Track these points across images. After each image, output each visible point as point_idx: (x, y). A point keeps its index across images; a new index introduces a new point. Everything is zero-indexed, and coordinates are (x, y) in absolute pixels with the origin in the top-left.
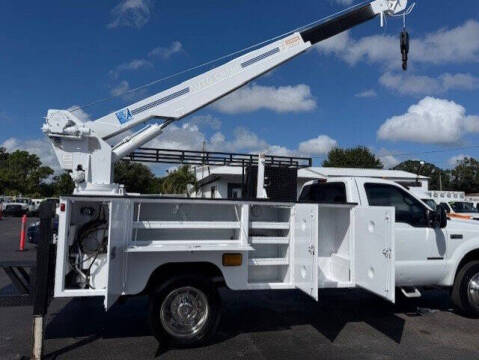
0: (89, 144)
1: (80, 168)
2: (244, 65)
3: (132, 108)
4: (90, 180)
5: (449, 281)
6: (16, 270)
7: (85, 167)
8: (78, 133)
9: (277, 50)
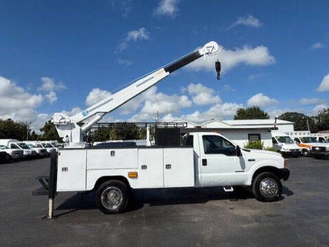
0: (70, 126)
1: (67, 136)
2: (137, 86)
3: (88, 109)
4: (71, 141)
6: (44, 180)
7: (69, 136)
8: (65, 122)
9: (153, 77)
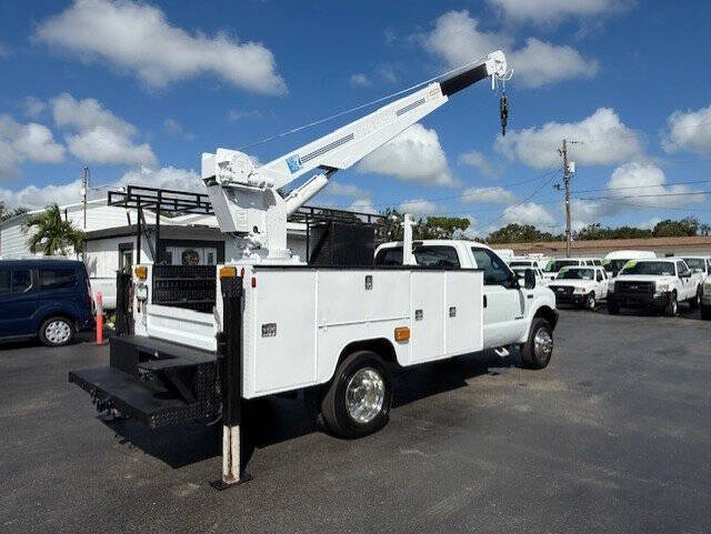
0: (264, 199)
1: (255, 230)
2: (399, 113)
5: (525, 339)
7: (261, 228)
9: (423, 101)
